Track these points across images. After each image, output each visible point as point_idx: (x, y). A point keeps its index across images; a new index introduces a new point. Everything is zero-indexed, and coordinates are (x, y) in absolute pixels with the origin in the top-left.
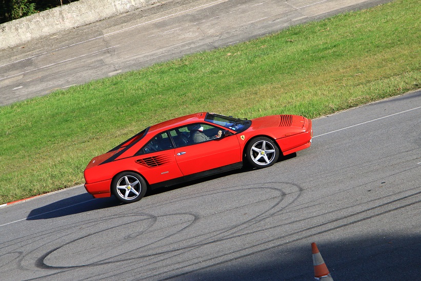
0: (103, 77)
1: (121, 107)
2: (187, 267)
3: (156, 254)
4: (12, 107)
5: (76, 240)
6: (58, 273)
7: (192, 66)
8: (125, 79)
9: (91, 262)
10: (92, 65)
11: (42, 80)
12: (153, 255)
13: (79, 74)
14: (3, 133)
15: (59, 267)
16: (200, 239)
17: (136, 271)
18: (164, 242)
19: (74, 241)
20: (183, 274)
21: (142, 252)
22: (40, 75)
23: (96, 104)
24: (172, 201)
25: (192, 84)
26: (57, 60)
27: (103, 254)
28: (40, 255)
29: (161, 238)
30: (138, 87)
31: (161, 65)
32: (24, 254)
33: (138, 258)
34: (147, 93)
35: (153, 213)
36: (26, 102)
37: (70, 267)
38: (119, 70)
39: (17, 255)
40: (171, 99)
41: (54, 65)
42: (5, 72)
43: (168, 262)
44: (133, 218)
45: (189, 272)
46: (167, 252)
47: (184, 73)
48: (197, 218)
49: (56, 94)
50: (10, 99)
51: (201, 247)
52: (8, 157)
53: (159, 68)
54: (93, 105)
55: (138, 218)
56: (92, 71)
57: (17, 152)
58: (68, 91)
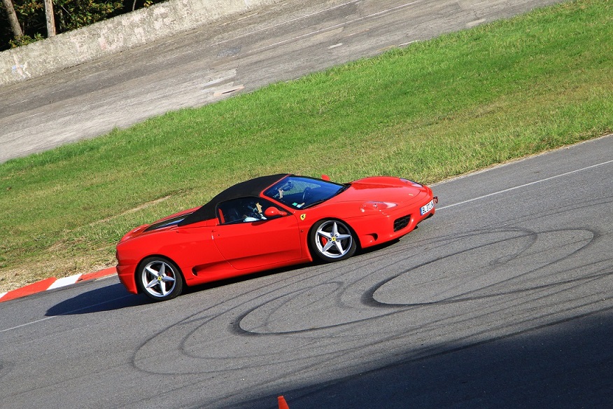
0: (458, 29)
1: (485, 73)
2: (583, 308)
3: (537, 288)
4: (327, 74)
5: (419, 266)
6: (394, 313)
7: (590, 12)
8: (491, 32)
9: (441, 297)
10: (442, 12)
11: (370, 34)
12: (532, 289)
13: (423, 25)
14: (315, 112)
15: (394, 305)
16: (601, 266)
17: (507, 311)
18: (549, 269)
19: (417, 267)
20: (577, 317)
21: (516, 284)
22: (367, 27)
23: (449, 68)
24: (560, 210)
25: (591, 38)
26: (392, 6)
27: (458, 286)
28: (368, 286)
29: (544, 264)
30: (510, 42)
31: (545, 11)
32: (345, 286)
33: (510, 293)
34: (522, 51)
35: (531, 228)
36: (347, 67)
37: (411, 305)
38: (481, 18)
39: (335, 286)
40: (558, 60)
41: (387, 12)
42: (318, 23)
43: (554, 299)
44: (503, 234)
45: (586, 315)
46: (553, 285)
47: (579, 21)
48: (597, 235)
49: (390, 55)
50: (324, 62)
51: (604, 278)
52: (322, 146)
53: (540, 15)
54: (443, 70)
55: (510, 234)
56: (442, 20)
57: (335, 139)
58: (408, 51)
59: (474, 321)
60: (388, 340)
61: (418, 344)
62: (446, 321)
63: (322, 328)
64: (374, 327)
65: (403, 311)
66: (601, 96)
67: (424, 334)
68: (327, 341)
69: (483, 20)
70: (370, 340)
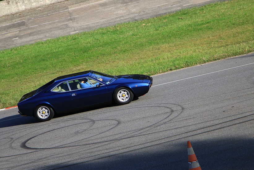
0: (67, 35)
1: (77, 53)
2: (112, 152)
3: (94, 143)
4: (11, 50)
5: (45, 132)
6: (34, 152)
7: (121, 31)
8: (80, 37)
9: (54, 146)
10: (61, 27)
11: (30, 34)
12: (92, 144)
13: (53, 32)
14: (5, 66)
15: (34, 148)
16: (120, 135)
17: (81, 153)
18: (99, 136)
20: (109, 156)
21: (85, 141)
22: (29, 31)
23: (62, 51)
24: (105, 112)
25: (120, 41)
26: (40, 23)
27: (61, 141)
28: (23, 140)
29: (97, 134)
30: (88, 42)
31: (103, 29)
32: (14, 139)
33: (82, 145)
34: (93, 45)
35: (93, 118)
36: (20, 48)
37: (41, 149)
38: (77, 31)
39: (10, 139)
40: (107, 50)
41: (38, 26)
42: (9, 29)
43: (100, 148)
44: (81, 121)
45: (113, 155)
46: (100, 142)
47: (116, 34)
48: (119, 123)
49: (38, 44)
50: (10, 45)
51: (121, 141)
52: (7, 80)
53: (101, 31)
54: (60, 51)
55: (84, 121)
56: (61, 31)
57: (13, 78)
58: (46, 42)
59: (67, 156)
60: (31, 163)
61: (43, 165)
62: (56, 156)
63: (3, 157)
64: (25, 158)
65: (38, 151)
66: (124, 65)
67: (46, 161)
68: (5, 163)
69: (77, 32)
70: (23, 163)
